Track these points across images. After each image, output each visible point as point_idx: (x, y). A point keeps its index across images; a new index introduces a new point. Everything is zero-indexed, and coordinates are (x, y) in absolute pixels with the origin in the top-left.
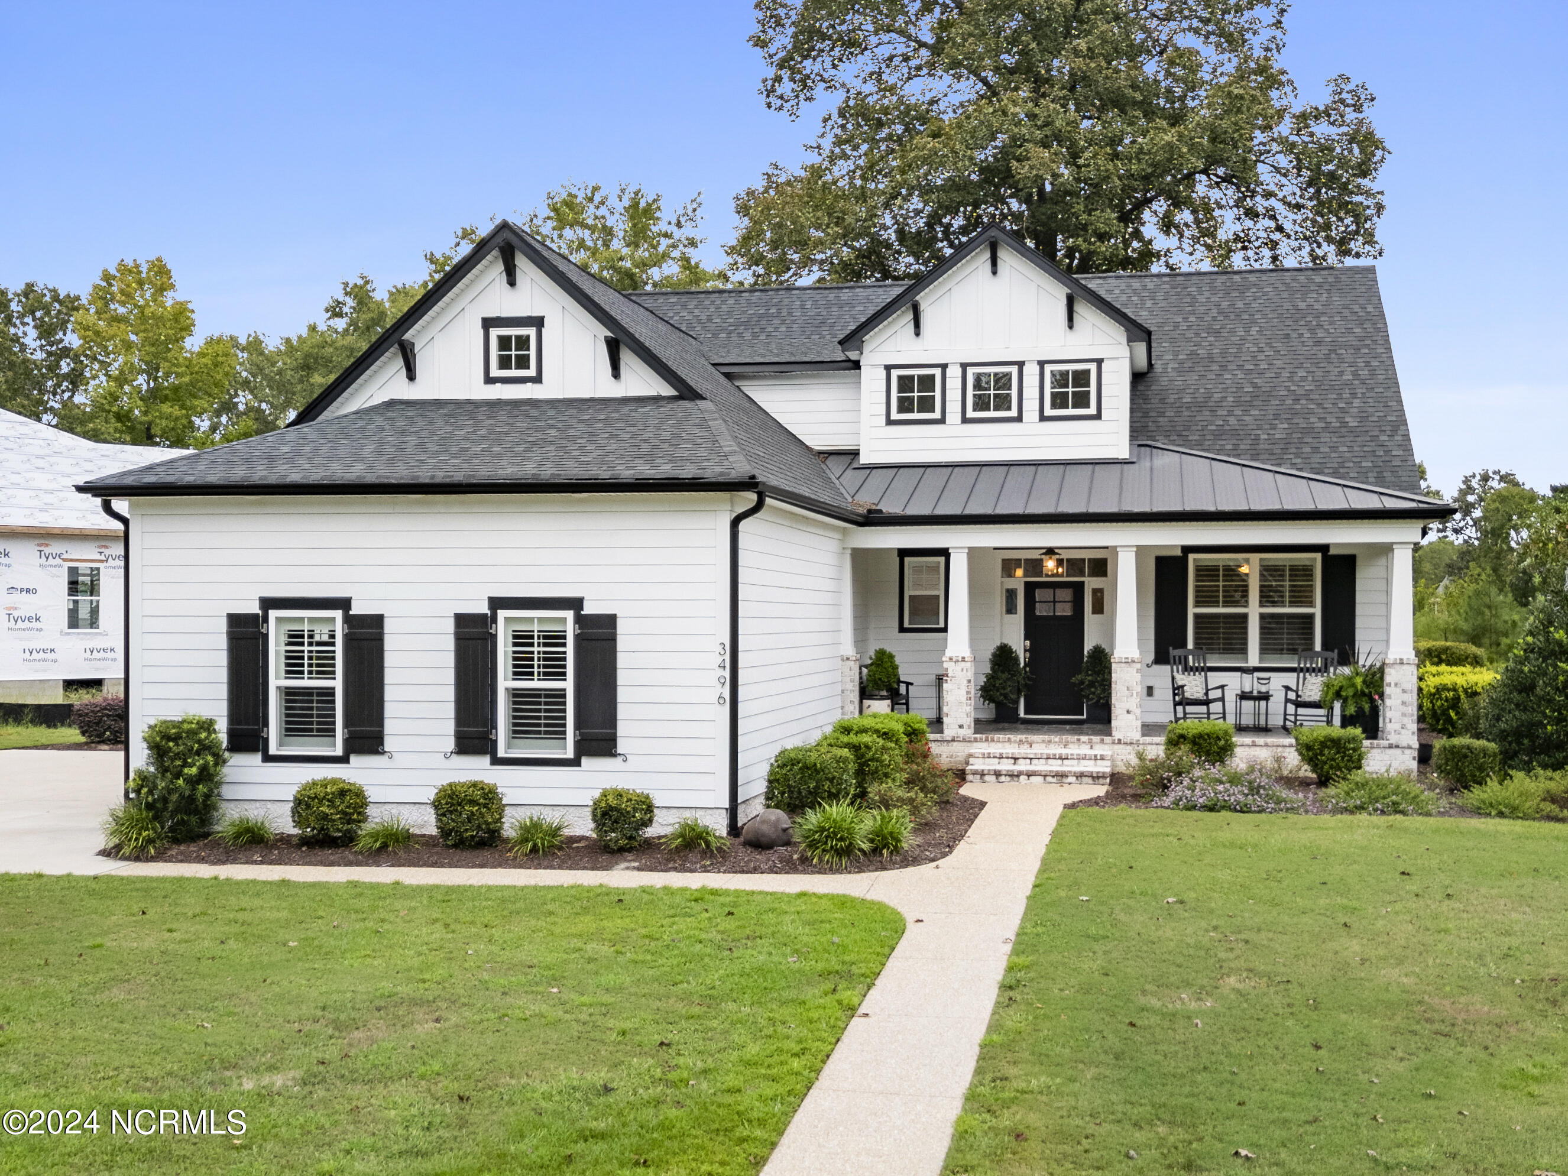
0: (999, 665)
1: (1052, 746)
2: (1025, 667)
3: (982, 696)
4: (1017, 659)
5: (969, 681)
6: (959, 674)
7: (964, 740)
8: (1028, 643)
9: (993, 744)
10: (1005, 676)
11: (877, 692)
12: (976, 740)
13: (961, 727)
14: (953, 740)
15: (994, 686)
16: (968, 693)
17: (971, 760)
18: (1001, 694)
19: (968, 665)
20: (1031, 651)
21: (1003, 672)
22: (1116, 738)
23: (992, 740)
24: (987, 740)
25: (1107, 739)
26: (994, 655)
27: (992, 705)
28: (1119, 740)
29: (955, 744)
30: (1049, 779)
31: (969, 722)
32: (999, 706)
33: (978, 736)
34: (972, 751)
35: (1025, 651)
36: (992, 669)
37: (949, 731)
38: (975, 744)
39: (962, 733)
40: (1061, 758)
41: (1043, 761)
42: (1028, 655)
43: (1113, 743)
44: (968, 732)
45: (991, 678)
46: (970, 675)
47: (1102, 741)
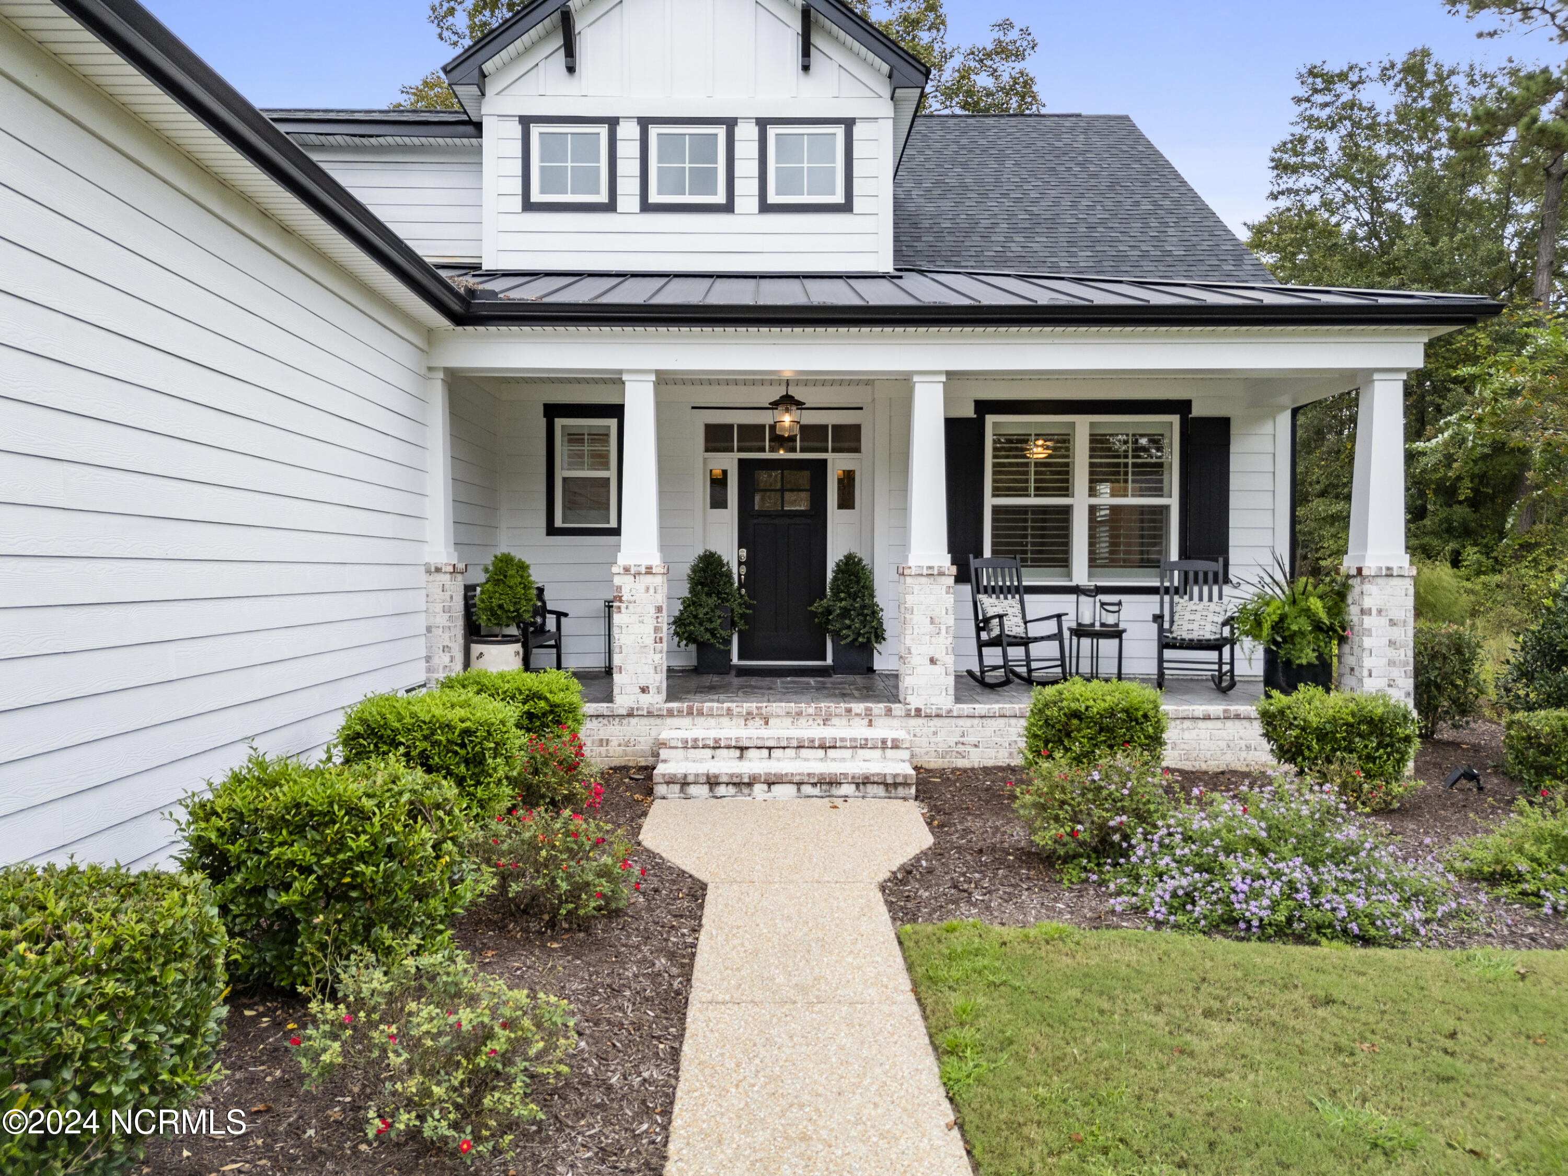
0: (702, 584)
1: (802, 721)
2: (739, 588)
3: (676, 633)
4: (729, 575)
5: (659, 609)
6: (640, 596)
7: (650, 714)
8: (744, 552)
9: (700, 721)
10: (712, 601)
11: (496, 630)
12: (670, 713)
13: (644, 690)
14: (630, 715)
15: (695, 617)
16: (657, 629)
17: (664, 754)
18: (707, 629)
19: (658, 580)
20: (749, 564)
21: (709, 595)
22: (913, 707)
23: (700, 713)
24: (690, 713)
25: (897, 708)
26: (695, 569)
27: (693, 647)
28: (918, 710)
29: (633, 721)
30: (807, 789)
31: (658, 680)
32: (702, 647)
33: (674, 705)
34: (665, 735)
35: (740, 563)
36: (692, 590)
37: (623, 700)
38: (669, 721)
39: (646, 700)
40: (823, 747)
41: (790, 753)
42: (743, 570)
43: (908, 715)
44: (656, 700)
45: (690, 604)
46: (660, 598)
47: (889, 712)
